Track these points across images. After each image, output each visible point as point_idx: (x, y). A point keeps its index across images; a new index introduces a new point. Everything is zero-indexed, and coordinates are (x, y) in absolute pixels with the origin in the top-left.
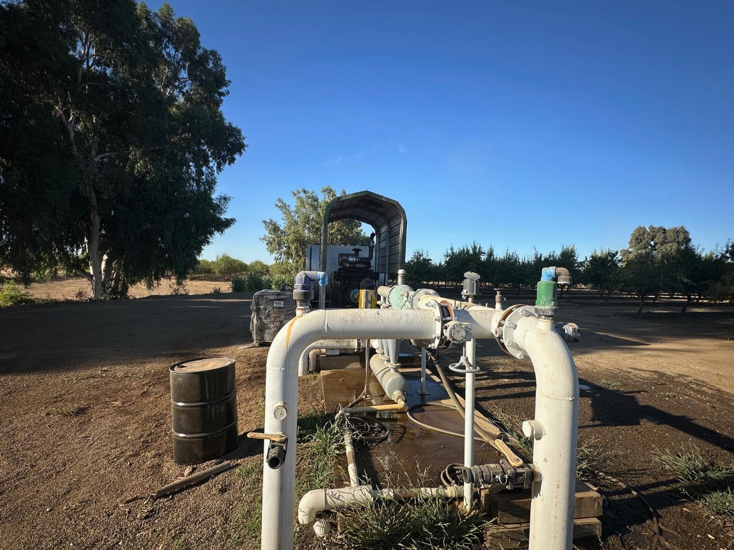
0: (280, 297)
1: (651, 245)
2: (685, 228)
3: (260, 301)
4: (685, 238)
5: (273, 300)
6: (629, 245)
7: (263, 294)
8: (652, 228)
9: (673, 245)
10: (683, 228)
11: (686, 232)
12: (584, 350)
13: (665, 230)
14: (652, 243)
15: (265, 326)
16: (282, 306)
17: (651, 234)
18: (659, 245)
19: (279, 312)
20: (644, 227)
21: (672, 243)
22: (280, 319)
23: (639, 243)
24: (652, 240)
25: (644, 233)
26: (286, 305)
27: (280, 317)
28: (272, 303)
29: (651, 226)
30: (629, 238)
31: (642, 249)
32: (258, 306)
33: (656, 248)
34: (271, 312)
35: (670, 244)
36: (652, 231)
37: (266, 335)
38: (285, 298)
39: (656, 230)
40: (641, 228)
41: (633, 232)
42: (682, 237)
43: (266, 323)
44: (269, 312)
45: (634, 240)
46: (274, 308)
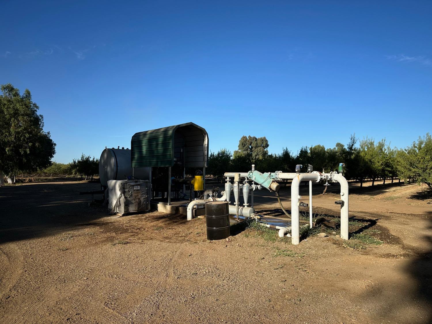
0: (137, 183)
1: (249, 148)
2: (266, 138)
3: (125, 186)
4: (266, 144)
5: (133, 186)
6: (238, 148)
7: (127, 182)
8: (250, 137)
9: (261, 148)
10: (265, 138)
11: (267, 140)
12: (274, 202)
13: (256, 139)
14: (250, 147)
15: (130, 202)
16: (139, 189)
17: (250, 141)
18: (254, 148)
19: (137, 192)
20: (246, 136)
21: (260, 147)
22: (138, 197)
23: (244, 147)
24: (251, 145)
25: (246, 141)
26: (141, 188)
27: (138, 196)
28: (133, 187)
29: (250, 136)
30: (238, 143)
31: (245, 150)
32: (124, 190)
33: (253, 150)
34: (133, 193)
35: (259, 148)
36: (250, 139)
37: (130, 208)
38: (140, 184)
39: (252, 139)
40: (245, 137)
41: (240, 139)
42: (265, 143)
43: (130, 200)
44: (131, 193)
45: (241, 145)
46: (135, 190)
